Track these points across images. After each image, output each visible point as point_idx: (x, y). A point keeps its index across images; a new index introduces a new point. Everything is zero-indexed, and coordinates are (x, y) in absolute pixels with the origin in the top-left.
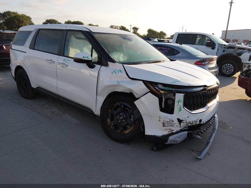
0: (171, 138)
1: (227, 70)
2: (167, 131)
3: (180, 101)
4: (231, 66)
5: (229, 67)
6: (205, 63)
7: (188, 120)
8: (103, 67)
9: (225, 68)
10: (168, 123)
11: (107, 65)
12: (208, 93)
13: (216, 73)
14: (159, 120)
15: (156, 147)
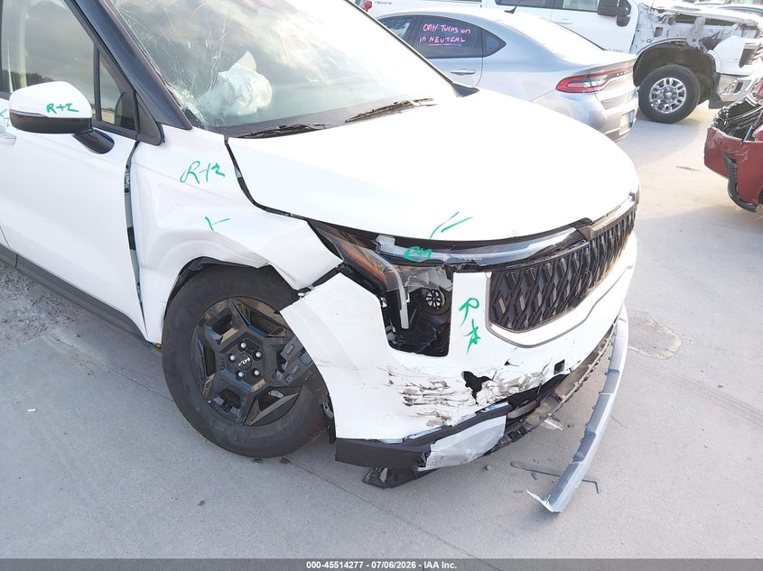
0: (439, 449)
1: (665, 97)
2: (426, 420)
3: (473, 303)
4: (678, 86)
5: (671, 88)
6: (594, 84)
7: (509, 375)
8: (144, 147)
9: (657, 93)
10: (426, 392)
11: (159, 140)
12: (592, 250)
13: (630, 116)
14: (388, 383)
15: (386, 469)
